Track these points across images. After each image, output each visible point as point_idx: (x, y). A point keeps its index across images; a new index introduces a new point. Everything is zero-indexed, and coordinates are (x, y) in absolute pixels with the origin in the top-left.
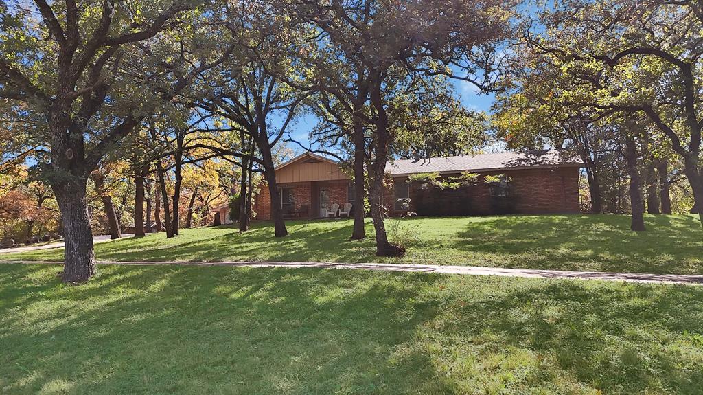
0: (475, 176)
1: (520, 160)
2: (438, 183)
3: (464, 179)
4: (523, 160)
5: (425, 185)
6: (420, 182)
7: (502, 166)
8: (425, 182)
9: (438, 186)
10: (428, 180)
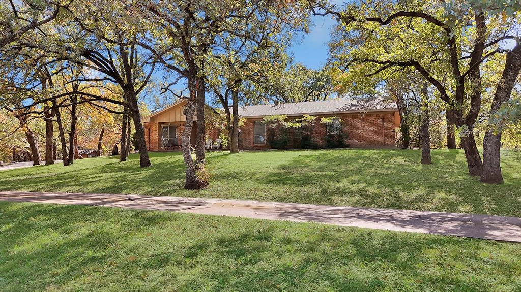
0: (313, 118)
1: (352, 105)
2: (285, 123)
3: (305, 120)
4: (354, 105)
5: (274, 125)
6: (271, 122)
7: (336, 110)
8: (276, 122)
9: (284, 126)
10: (278, 121)
